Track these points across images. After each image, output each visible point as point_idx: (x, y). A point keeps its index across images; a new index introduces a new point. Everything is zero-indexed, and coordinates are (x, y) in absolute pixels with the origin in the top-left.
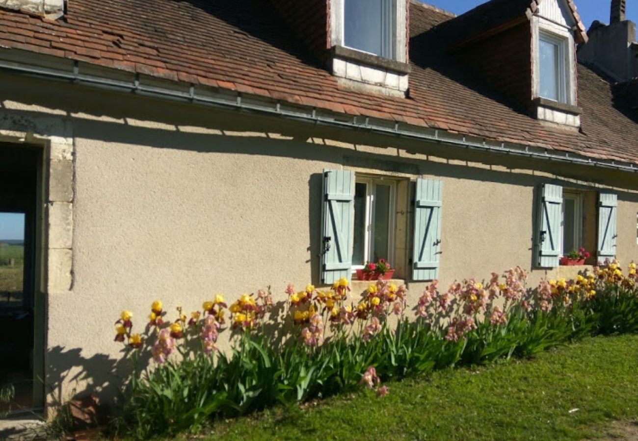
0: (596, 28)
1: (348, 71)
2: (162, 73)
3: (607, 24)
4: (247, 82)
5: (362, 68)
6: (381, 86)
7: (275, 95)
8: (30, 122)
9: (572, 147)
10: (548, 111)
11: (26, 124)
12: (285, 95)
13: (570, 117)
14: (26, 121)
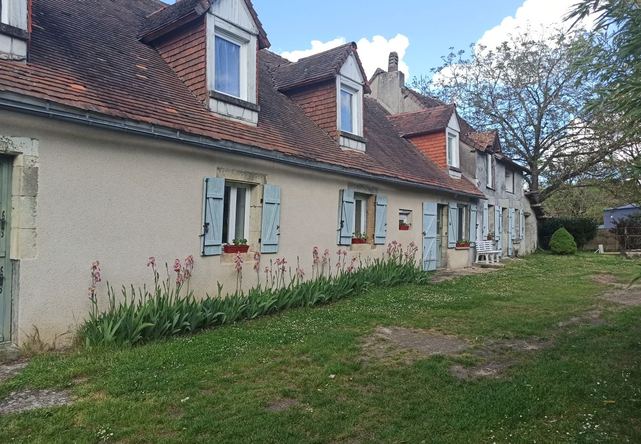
0: (379, 74)
1: (219, 109)
2: (103, 110)
3: (387, 71)
4: (157, 117)
5: (228, 105)
6: (241, 119)
7: (177, 127)
8: (9, 140)
9: (360, 166)
10: (346, 140)
11: (6, 141)
12: (183, 126)
13: (360, 144)
14: (6, 139)
